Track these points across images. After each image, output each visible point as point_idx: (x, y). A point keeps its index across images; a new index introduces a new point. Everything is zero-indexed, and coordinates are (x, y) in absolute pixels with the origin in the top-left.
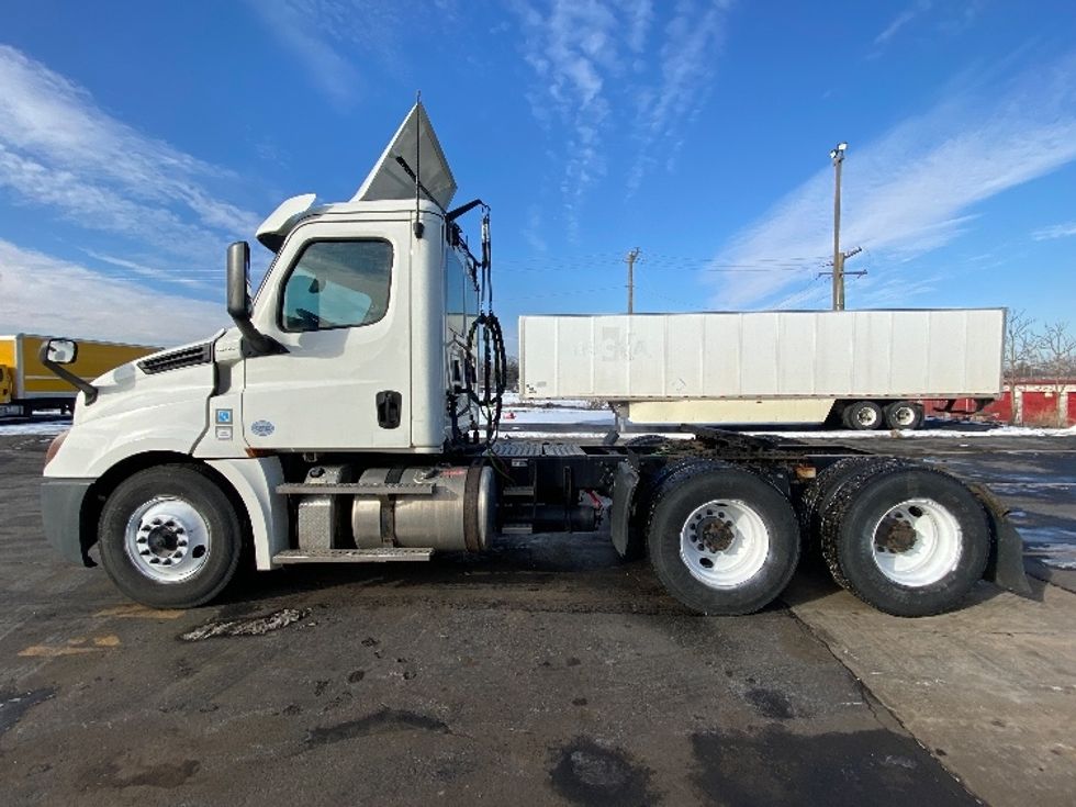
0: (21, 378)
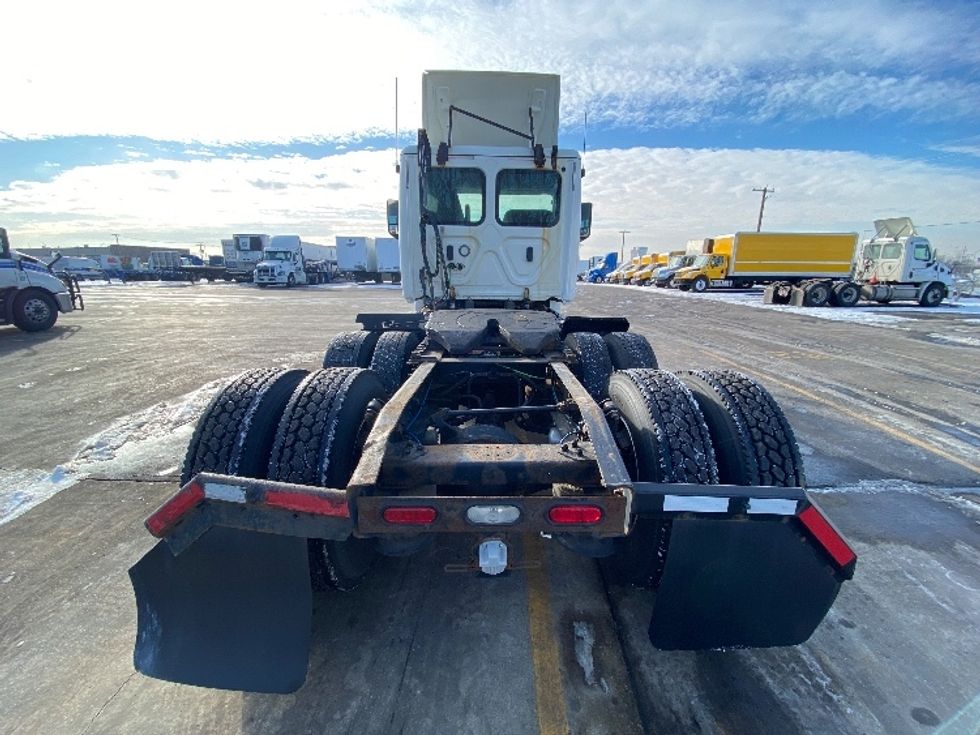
0: (733, 260)
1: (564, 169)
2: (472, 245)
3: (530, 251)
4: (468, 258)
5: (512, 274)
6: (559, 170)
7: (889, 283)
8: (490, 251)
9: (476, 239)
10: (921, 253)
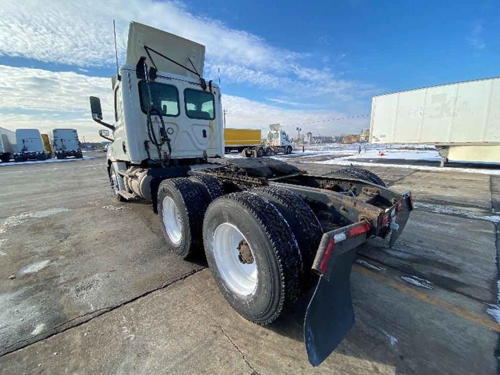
1: (215, 93)
2: (175, 128)
3: (204, 132)
4: (172, 135)
5: (197, 143)
6: (213, 92)
7: (277, 147)
8: (184, 131)
9: (176, 125)
10: (284, 136)
